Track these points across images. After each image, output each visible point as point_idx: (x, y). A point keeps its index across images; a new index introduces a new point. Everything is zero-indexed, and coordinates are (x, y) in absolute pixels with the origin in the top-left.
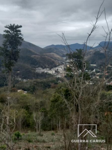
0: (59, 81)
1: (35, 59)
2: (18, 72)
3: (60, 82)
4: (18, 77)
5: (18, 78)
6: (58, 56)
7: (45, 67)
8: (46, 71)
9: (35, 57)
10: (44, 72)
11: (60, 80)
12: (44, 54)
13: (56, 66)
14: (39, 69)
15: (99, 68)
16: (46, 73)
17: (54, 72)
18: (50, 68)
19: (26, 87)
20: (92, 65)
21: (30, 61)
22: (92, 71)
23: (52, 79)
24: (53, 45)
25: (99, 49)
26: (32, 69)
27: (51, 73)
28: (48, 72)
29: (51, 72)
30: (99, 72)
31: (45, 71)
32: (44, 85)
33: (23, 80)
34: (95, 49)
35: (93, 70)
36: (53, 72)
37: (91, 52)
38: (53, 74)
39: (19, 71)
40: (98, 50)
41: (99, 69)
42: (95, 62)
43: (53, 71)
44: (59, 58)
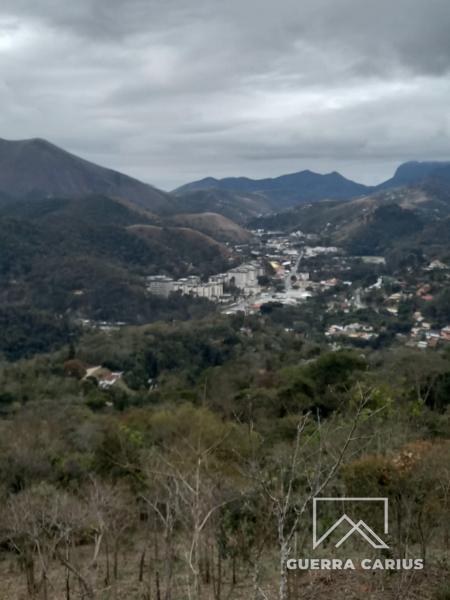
0: (242, 329)
1: (141, 241)
2: (79, 293)
3: (245, 334)
4: (79, 313)
5: (77, 317)
6: (232, 226)
7: (184, 273)
8: (186, 290)
9: (141, 230)
10: (180, 291)
11: (246, 327)
12: (177, 218)
13: (225, 268)
14: (160, 280)
15: (396, 272)
16: (189, 297)
17: (218, 290)
18: (202, 275)
19: (116, 357)
20: (367, 259)
21: (123, 248)
22: (371, 287)
23: (214, 323)
24: (209, 180)
25: (395, 193)
26: (132, 282)
27: (206, 295)
28: (195, 290)
29: (206, 290)
30: (396, 289)
31: (185, 286)
32: (185, 346)
33: (98, 326)
34: (377, 194)
35: (376, 282)
36: (213, 290)
37: (362, 205)
38: (214, 299)
39: (79, 287)
40: (393, 198)
41: (396, 276)
42: (378, 248)
43: (216, 287)
44: (235, 233)
